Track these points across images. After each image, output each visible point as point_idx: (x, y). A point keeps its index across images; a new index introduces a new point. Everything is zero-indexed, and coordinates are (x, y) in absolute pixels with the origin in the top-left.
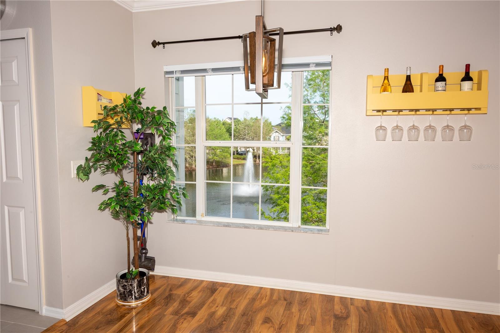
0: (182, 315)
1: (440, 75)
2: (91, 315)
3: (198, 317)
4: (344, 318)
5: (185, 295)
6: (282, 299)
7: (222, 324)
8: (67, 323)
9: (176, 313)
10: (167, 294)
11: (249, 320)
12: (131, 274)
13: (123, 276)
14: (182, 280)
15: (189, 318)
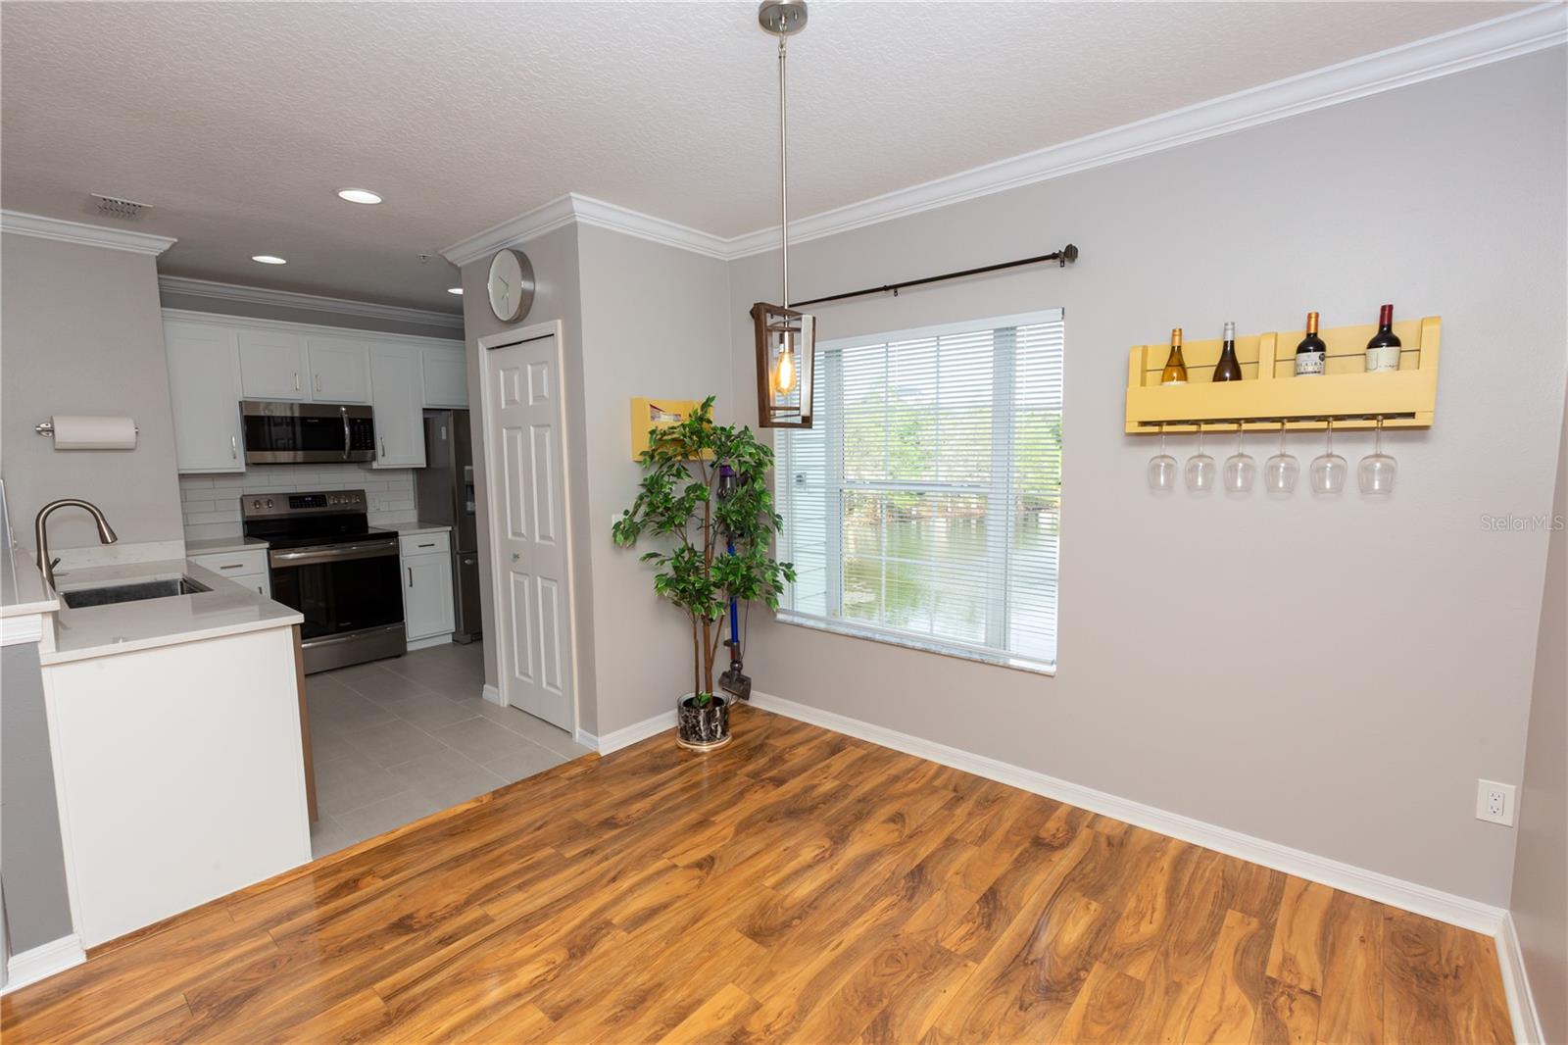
0: (762, 780)
1: (1309, 335)
2: (635, 753)
3: (784, 788)
4: (1053, 847)
5: (785, 749)
6: (951, 787)
7: (816, 808)
8: (600, 759)
9: (755, 775)
10: (758, 742)
11: (865, 811)
12: (700, 700)
13: (688, 703)
14: (795, 724)
15: (770, 787)
